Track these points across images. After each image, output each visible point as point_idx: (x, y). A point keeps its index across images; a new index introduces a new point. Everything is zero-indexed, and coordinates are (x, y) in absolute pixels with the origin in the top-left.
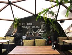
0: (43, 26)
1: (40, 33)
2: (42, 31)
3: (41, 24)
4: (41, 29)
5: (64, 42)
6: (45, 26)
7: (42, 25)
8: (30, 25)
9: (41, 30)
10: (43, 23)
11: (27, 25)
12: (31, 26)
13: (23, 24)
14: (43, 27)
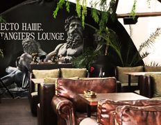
0: (73, 33)
1: (65, 55)
2: (71, 51)
3: (68, 27)
4: (65, 45)
5: (130, 76)
6: (78, 32)
7: (70, 31)
8: (30, 32)
9: (67, 48)
10: (73, 25)
11: (20, 30)
12: (36, 32)
13: (9, 27)
14: (74, 37)
